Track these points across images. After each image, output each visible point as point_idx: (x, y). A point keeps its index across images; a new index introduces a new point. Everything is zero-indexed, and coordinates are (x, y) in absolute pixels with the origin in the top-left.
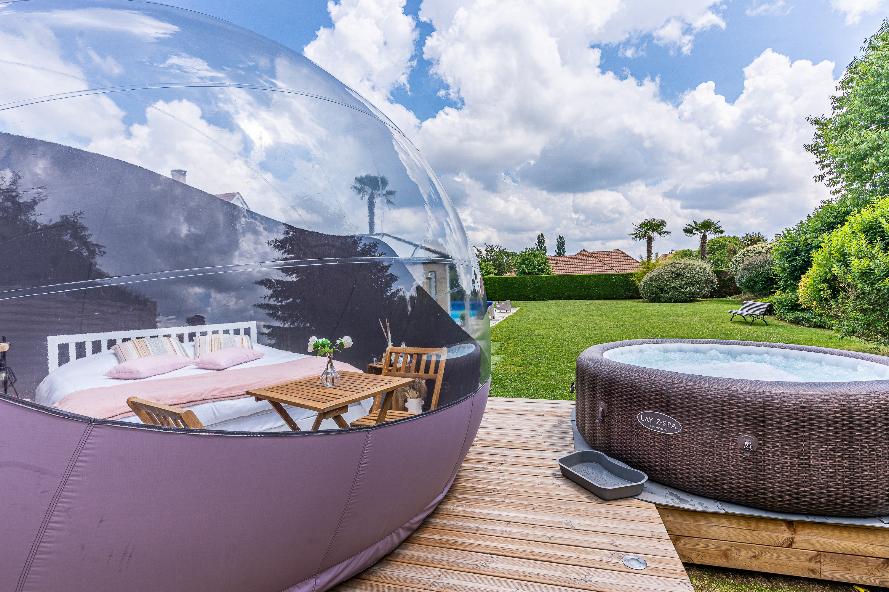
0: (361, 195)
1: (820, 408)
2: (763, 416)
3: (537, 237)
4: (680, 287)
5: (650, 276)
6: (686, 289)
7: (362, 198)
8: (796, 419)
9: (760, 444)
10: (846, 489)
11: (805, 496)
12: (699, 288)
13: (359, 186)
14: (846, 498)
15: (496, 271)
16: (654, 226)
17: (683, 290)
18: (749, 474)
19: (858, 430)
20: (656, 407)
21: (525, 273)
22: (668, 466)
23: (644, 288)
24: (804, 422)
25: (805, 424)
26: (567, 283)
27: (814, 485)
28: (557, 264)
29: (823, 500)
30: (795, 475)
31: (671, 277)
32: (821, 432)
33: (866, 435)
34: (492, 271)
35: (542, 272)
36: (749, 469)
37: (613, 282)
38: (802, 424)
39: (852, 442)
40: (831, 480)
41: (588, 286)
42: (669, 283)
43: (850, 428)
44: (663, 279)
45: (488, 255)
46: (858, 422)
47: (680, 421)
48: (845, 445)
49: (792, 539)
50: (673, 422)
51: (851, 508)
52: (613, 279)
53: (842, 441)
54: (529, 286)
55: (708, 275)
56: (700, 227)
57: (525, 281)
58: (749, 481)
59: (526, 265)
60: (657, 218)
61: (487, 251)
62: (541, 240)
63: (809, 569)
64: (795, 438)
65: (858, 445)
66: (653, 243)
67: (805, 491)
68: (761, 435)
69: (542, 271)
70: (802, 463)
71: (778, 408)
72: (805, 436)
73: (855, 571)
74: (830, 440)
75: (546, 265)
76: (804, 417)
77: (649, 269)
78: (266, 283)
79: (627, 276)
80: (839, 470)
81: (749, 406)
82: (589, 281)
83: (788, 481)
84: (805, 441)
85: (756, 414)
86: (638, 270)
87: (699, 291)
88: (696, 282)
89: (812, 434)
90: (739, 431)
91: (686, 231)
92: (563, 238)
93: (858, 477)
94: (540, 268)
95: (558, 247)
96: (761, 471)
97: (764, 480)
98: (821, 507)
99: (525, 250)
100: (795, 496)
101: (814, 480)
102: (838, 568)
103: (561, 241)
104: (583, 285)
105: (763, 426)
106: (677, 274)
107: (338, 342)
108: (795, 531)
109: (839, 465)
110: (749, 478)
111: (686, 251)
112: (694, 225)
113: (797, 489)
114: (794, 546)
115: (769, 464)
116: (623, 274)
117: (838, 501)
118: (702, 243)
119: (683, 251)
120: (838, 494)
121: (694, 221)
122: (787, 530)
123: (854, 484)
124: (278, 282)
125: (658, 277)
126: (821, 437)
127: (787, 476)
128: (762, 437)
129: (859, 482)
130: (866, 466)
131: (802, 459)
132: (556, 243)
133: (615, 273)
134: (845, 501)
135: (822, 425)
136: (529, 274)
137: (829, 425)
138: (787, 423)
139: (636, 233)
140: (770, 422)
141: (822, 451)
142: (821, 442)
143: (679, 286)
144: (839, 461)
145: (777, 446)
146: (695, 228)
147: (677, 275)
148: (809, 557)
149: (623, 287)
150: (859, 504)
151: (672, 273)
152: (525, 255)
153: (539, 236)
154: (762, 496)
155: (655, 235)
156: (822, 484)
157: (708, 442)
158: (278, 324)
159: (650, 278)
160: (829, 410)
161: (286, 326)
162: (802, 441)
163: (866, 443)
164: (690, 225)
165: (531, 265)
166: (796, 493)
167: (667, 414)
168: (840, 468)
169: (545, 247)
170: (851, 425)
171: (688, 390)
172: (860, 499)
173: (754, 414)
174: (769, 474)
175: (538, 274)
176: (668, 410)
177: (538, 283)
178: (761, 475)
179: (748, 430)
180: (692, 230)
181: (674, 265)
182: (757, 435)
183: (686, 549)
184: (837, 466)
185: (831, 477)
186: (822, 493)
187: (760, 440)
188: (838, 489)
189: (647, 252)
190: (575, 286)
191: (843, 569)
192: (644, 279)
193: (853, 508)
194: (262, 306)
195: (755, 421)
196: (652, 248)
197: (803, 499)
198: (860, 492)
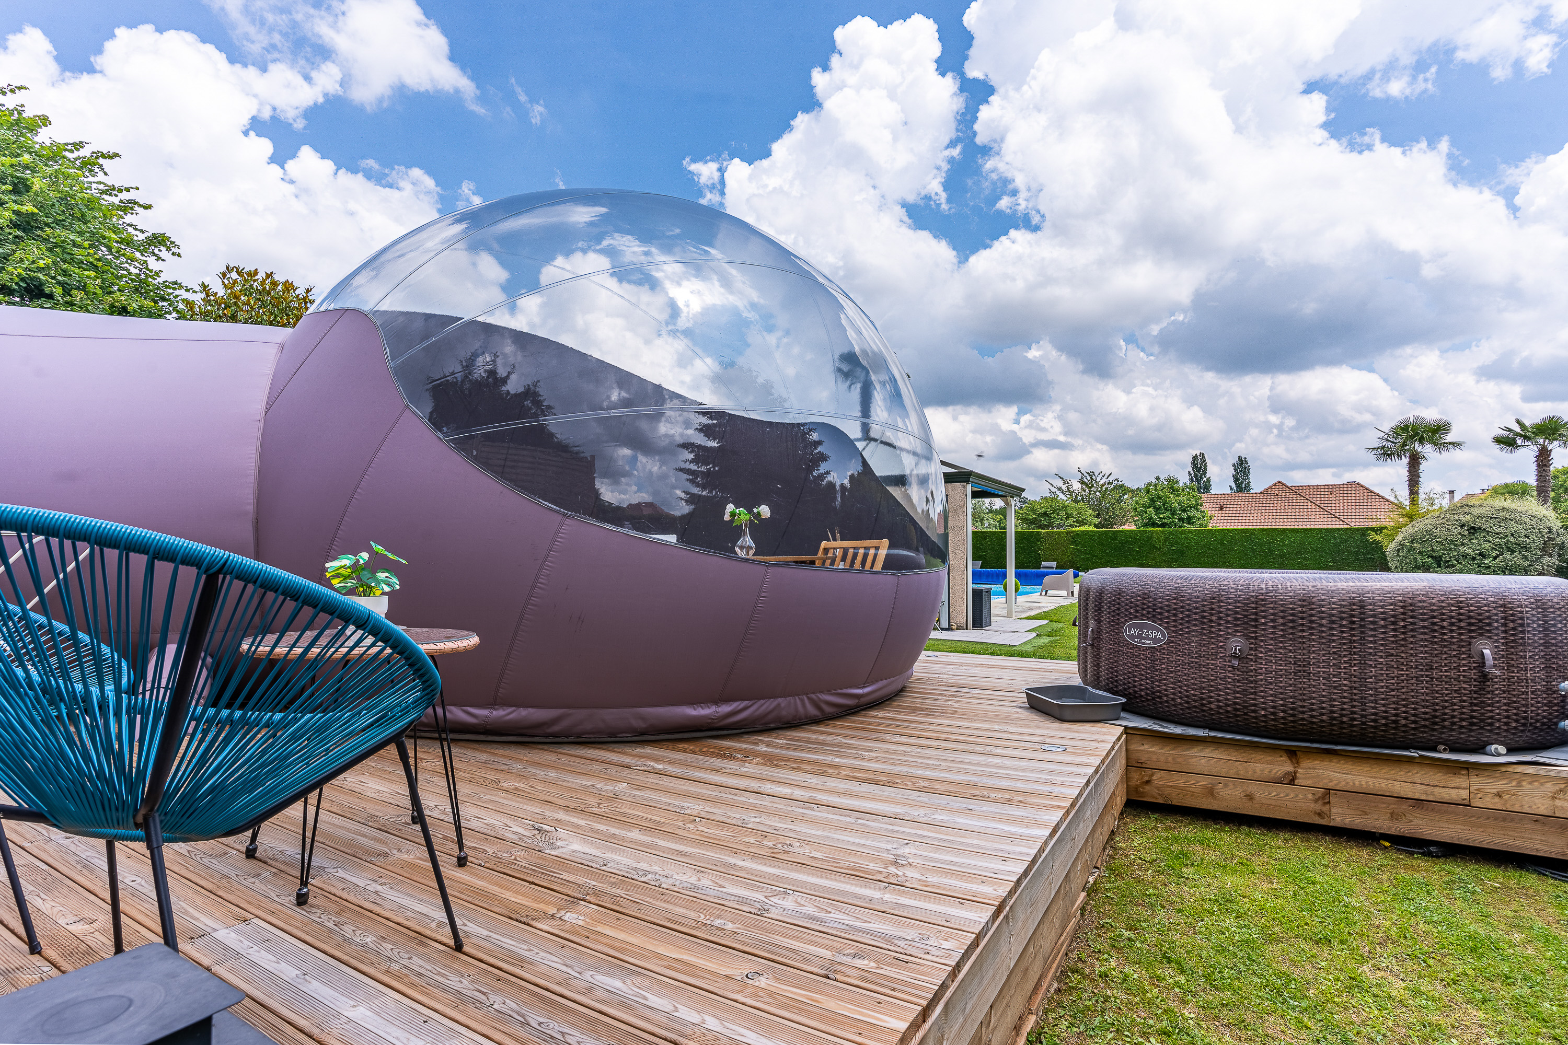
0: (848, 383)
1: (1323, 600)
2: (1256, 614)
3: (1191, 460)
4: (1481, 554)
5: (1411, 531)
6: (1495, 558)
7: (850, 387)
8: (1292, 615)
9: (1251, 649)
10: (1355, 704)
11: (1303, 713)
12: (1526, 558)
13: (845, 367)
14: (1355, 716)
15: (1097, 521)
16: (1423, 432)
17: (1487, 562)
18: (1238, 687)
19: (1372, 629)
20: (1143, 615)
21: (1154, 525)
22: (1153, 688)
23: (1398, 555)
24: (1303, 618)
25: (1304, 622)
26: (1236, 544)
27: (1314, 698)
28: (1221, 508)
29: (1324, 718)
30: (1291, 685)
31: (1460, 533)
32: (1323, 631)
33: (1382, 636)
34: (1089, 519)
35: (1189, 523)
36: (1238, 681)
37: (1335, 545)
38: (1300, 621)
39: (1364, 644)
40: (1335, 691)
41: (1282, 550)
42: (1456, 545)
43: (1362, 626)
44: (1440, 537)
45: (1084, 490)
46: (1371, 619)
47: (1166, 628)
48: (1355, 647)
49: (1295, 773)
50: (1158, 630)
51: (1362, 729)
52: (1335, 538)
53: (1350, 642)
54: (1159, 549)
55: (1550, 532)
56: (1533, 433)
57: (1151, 537)
58: (1238, 695)
59: (1157, 509)
60: (1431, 415)
61: (1083, 483)
62: (1199, 465)
63: (1315, 813)
64: (1291, 639)
65: (1371, 648)
66: (1421, 467)
67: (1304, 707)
68: (1252, 638)
69: (1189, 520)
70: (1300, 671)
71: (1272, 603)
72: (1304, 637)
73: (1374, 816)
74: (1334, 641)
75: (1197, 510)
76: (1303, 612)
77: (1411, 517)
78: (687, 446)
79: (1364, 532)
80: (1345, 679)
81: (1239, 602)
82: (1282, 541)
83: (1282, 694)
84: (1304, 643)
85: (1247, 611)
86: (1387, 520)
87: (1527, 563)
88: (1519, 545)
89: (1313, 634)
90: (1228, 633)
91: (1498, 440)
92: (1247, 462)
93: (1371, 689)
94: (1184, 515)
95: (1236, 480)
96: (1251, 682)
97: (1255, 693)
98: (1323, 727)
99: (1154, 481)
100: (1291, 712)
101: (1314, 692)
102: (1352, 812)
103: (1242, 468)
104: (1270, 549)
105: (1256, 626)
106: (1473, 528)
107: (755, 510)
108: (1297, 763)
109: (1345, 673)
110: (1238, 693)
111: (1514, 485)
112: (1518, 430)
113: (1292, 703)
114: (1296, 782)
115: (1261, 674)
116: (1358, 529)
117: (1345, 719)
118: (1538, 465)
119: (1506, 486)
120: (1343, 709)
121: (1518, 422)
122: (1289, 762)
123: (1365, 698)
124: (699, 447)
125: (1429, 533)
126: (1323, 637)
127: (1281, 688)
128: (1253, 640)
129: (1371, 695)
130: (1382, 674)
131: (1300, 666)
132: (1232, 471)
133: (1338, 525)
134: (1355, 719)
135: (1324, 622)
136: (1163, 525)
137: (1333, 622)
138: (1281, 621)
139: (1383, 447)
140: (1263, 620)
141: (1324, 655)
142: (1323, 643)
143: (1478, 552)
144: (1345, 668)
145: (1271, 650)
146: (1521, 435)
147: (1473, 530)
148: (1317, 797)
149: (1356, 554)
150: (1372, 724)
151: (1462, 526)
152: (1156, 490)
153: (1195, 457)
154: (1253, 714)
155: (1427, 450)
156: (1324, 696)
157: (1194, 650)
158: (696, 490)
159: (1411, 535)
160: (1334, 603)
161: (704, 493)
162: (1300, 642)
163: (1382, 645)
164: (1510, 430)
165: (1166, 509)
166: (1292, 709)
167: (1153, 621)
168: (1347, 676)
169: (1209, 480)
170: (1363, 623)
171: (1176, 588)
172: (1373, 717)
173: (1245, 611)
174: (1261, 685)
175: (1180, 527)
176: (1154, 616)
177: (1177, 543)
178: (1252, 688)
179: (1237, 631)
180: (1514, 439)
181: (1466, 509)
182: (1248, 638)
183: (1163, 786)
184: (1342, 675)
185: (1335, 688)
186: (1323, 708)
187: (1252, 643)
188: (1344, 703)
189: (1409, 485)
190: (1254, 551)
191: (1359, 813)
192: (1399, 538)
193: (1365, 729)
194: (681, 470)
195: (1246, 619)
196: (1419, 477)
197: (1301, 716)
198: (1373, 708)
